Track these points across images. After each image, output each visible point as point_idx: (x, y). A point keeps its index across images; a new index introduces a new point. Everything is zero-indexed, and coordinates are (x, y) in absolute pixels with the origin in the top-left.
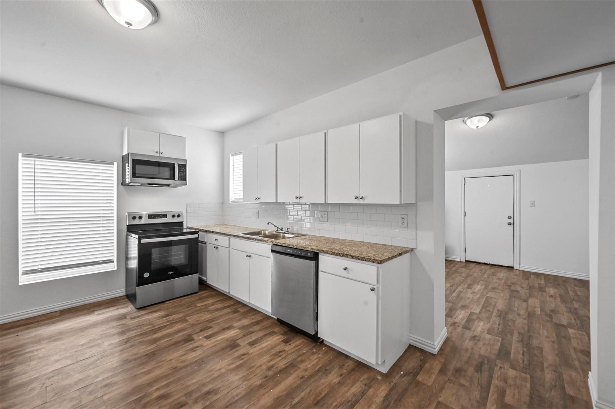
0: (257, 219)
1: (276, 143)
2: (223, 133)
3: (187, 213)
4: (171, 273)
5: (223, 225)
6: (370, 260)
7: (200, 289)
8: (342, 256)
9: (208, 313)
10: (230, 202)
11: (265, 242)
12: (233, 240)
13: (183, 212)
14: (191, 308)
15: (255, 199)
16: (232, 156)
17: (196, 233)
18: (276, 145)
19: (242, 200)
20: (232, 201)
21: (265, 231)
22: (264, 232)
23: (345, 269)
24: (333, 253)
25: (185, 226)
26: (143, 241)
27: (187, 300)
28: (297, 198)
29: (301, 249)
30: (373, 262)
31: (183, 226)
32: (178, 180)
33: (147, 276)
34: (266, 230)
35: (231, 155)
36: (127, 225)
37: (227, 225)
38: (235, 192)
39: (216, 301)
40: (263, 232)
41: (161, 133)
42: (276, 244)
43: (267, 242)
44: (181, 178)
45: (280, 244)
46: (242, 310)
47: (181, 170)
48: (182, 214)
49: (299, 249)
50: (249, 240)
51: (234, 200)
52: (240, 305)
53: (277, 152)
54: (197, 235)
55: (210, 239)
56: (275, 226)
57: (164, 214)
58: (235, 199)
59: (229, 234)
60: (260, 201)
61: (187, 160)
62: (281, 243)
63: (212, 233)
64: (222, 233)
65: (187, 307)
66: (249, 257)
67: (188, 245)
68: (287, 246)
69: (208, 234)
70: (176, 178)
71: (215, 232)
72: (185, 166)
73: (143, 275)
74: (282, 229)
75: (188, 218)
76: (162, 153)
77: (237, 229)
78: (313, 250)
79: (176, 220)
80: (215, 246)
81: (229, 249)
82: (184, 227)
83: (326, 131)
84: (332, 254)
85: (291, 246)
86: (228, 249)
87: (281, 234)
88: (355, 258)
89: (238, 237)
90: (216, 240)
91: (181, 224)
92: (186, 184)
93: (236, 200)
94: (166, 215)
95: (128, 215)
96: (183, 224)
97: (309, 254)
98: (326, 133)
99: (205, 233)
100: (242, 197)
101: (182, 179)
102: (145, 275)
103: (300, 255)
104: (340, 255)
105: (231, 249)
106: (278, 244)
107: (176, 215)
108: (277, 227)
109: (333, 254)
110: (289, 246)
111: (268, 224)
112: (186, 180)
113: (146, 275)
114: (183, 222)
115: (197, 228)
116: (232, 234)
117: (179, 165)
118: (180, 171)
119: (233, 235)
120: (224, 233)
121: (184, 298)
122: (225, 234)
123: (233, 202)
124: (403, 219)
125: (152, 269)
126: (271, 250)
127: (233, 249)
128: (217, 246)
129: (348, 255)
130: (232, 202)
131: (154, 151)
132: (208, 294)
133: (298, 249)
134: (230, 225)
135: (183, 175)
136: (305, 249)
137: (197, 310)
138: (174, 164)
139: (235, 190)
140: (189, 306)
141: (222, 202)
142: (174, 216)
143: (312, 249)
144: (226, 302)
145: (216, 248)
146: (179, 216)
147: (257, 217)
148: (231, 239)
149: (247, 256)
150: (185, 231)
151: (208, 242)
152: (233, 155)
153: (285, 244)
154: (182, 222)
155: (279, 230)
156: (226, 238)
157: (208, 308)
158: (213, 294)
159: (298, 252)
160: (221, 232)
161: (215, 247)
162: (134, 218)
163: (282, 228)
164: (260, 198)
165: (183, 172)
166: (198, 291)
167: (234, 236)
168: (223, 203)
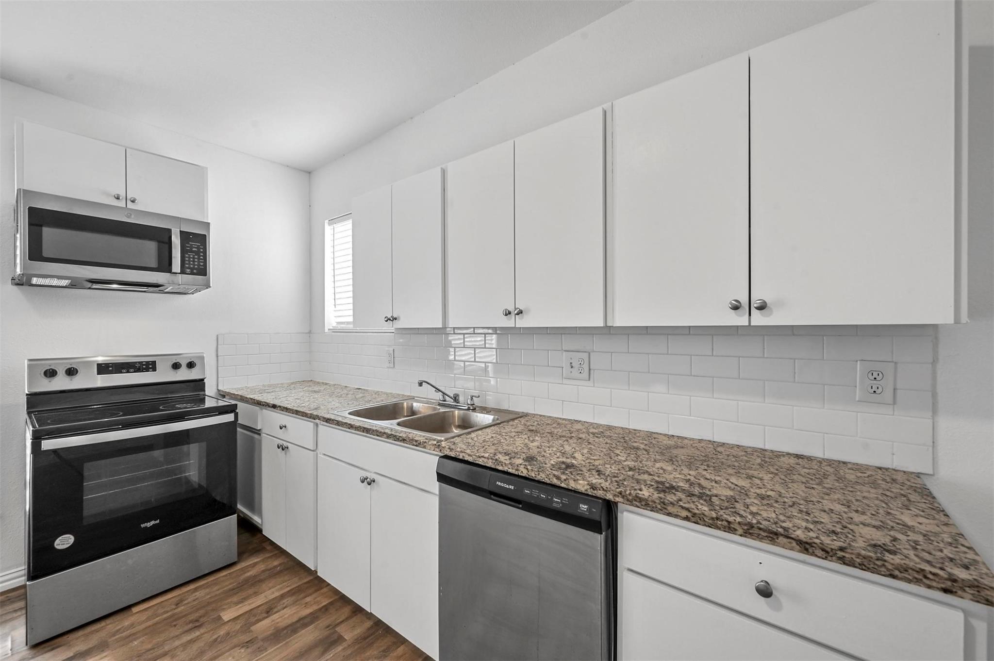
0: (390, 370)
1: (443, 166)
2: (310, 173)
3: (217, 356)
4: (149, 525)
5: (311, 383)
6: (926, 577)
7: (243, 552)
8: (740, 531)
9: (249, 650)
10: (326, 330)
11: (416, 446)
12: (325, 430)
13: (205, 355)
14: (202, 630)
15: (384, 320)
16: (329, 224)
17: (232, 409)
18: (444, 172)
19: (351, 326)
20: (332, 328)
21: (410, 402)
22: (410, 405)
23: (765, 592)
24: (694, 515)
25: (210, 390)
26: (47, 445)
27: (198, 594)
28: (508, 313)
29: (548, 482)
30: (946, 591)
31: (204, 391)
32: (183, 272)
33: (68, 545)
34: (413, 398)
35: (327, 221)
36: (27, 395)
37: (318, 383)
38: (338, 308)
39: (277, 594)
40: (407, 403)
41: (129, 148)
42: (452, 454)
43: (425, 447)
44: (192, 269)
45: (467, 458)
46: (350, 633)
47: (191, 247)
48: (202, 358)
49: (539, 482)
50: (368, 435)
51: (335, 324)
52: (346, 611)
53: (444, 190)
54: (233, 414)
55: (268, 421)
56: (438, 390)
57: (147, 362)
58: (338, 323)
59: (315, 414)
60: (398, 324)
61: (209, 223)
62: (469, 455)
63: (272, 409)
64: (296, 411)
65: (191, 626)
66: (369, 484)
67: (204, 444)
68: (493, 466)
69: (264, 410)
70: (176, 266)
71: (280, 406)
72: (202, 239)
73: (54, 544)
74: (456, 398)
75: (219, 368)
76: (133, 201)
77: (341, 396)
78: (600, 493)
79: (184, 374)
80: (281, 442)
81: (315, 452)
82: (207, 393)
83: (606, 106)
84: (687, 519)
85: (506, 469)
86: (312, 452)
87: (457, 412)
88: (819, 553)
89: (338, 423)
90: (281, 428)
91: (199, 384)
92: (208, 286)
93: (340, 326)
94: (154, 363)
95: (29, 366)
96: (204, 384)
97: (584, 507)
98: (605, 112)
99: (257, 408)
100: (351, 319)
101: (195, 271)
102: (57, 542)
103: (547, 505)
104: (729, 528)
105: (320, 456)
106: (461, 457)
107: (184, 363)
108: (444, 393)
109: (693, 519)
110: (500, 468)
111: (420, 384)
112: (205, 275)
113: (64, 542)
114: (205, 380)
115: (240, 393)
116: (322, 413)
117: (185, 236)
118: (188, 251)
119: (324, 418)
120: (302, 410)
121: (192, 586)
122: (304, 415)
123: (334, 331)
124: (875, 376)
125: (85, 523)
126: (437, 473)
127: (325, 455)
128: (285, 444)
129: (776, 534)
130: (329, 329)
131: (108, 195)
132: (262, 567)
133: (534, 480)
134: (326, 384)
135: (199, 262)
136: (563, 485)
137: (216, 640)
138: (169, 231)
139: (338, 302)
140: (197, 624)
141: (307, 331)
142: (176, 366)
143: (593, 487)
144: (308, 599)
145: (283, 449)
146: (191, 365)
147: (388, 365)
148: (320, 427)
149: (363, 482)
150: (209, 403)
151: (263, 431)
152: (332, 221)
153: (485, 460)
154: (203, 380)
155: (447, 398)
156: (307, 426)
157: (253, 628)
158: (276, 567)
159: (536, 493)
160: (295, 408)
161: (279, 448)
162: (51, 373)
163: (458, 395)
164: (399, 317)
165: (198, 253)
166: (236, 560)
167: (328, 420)
168: (310, 332)
